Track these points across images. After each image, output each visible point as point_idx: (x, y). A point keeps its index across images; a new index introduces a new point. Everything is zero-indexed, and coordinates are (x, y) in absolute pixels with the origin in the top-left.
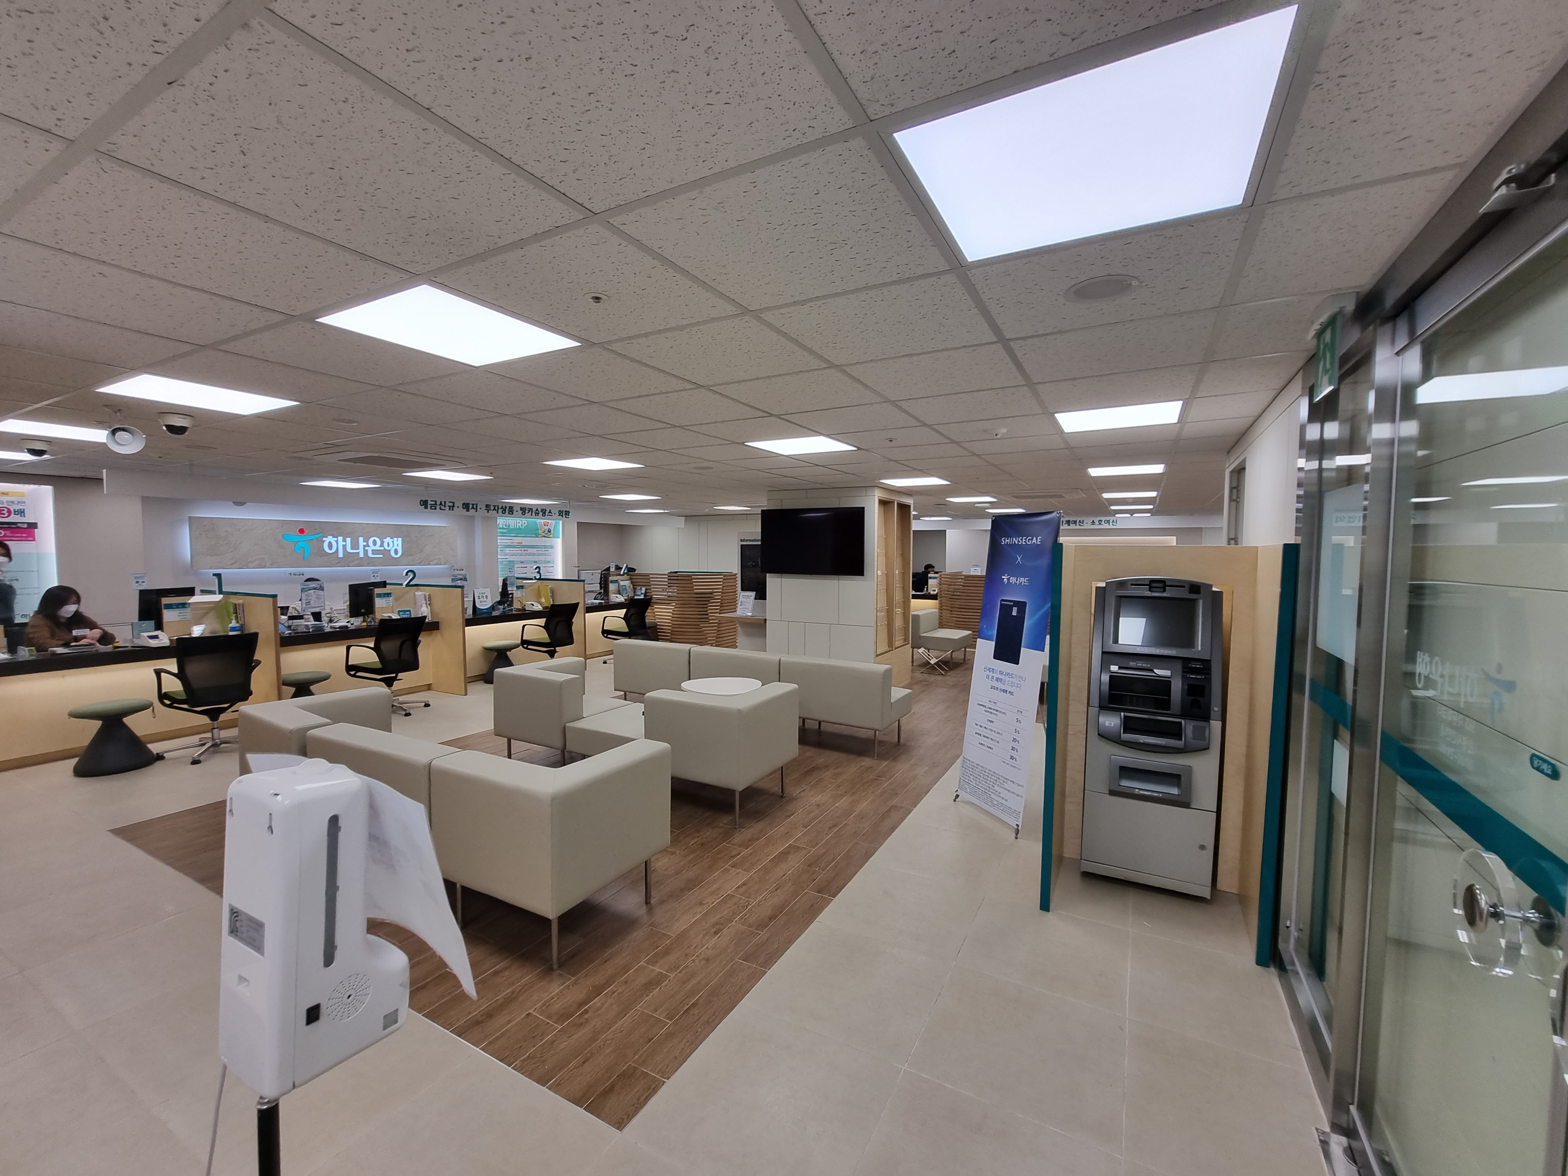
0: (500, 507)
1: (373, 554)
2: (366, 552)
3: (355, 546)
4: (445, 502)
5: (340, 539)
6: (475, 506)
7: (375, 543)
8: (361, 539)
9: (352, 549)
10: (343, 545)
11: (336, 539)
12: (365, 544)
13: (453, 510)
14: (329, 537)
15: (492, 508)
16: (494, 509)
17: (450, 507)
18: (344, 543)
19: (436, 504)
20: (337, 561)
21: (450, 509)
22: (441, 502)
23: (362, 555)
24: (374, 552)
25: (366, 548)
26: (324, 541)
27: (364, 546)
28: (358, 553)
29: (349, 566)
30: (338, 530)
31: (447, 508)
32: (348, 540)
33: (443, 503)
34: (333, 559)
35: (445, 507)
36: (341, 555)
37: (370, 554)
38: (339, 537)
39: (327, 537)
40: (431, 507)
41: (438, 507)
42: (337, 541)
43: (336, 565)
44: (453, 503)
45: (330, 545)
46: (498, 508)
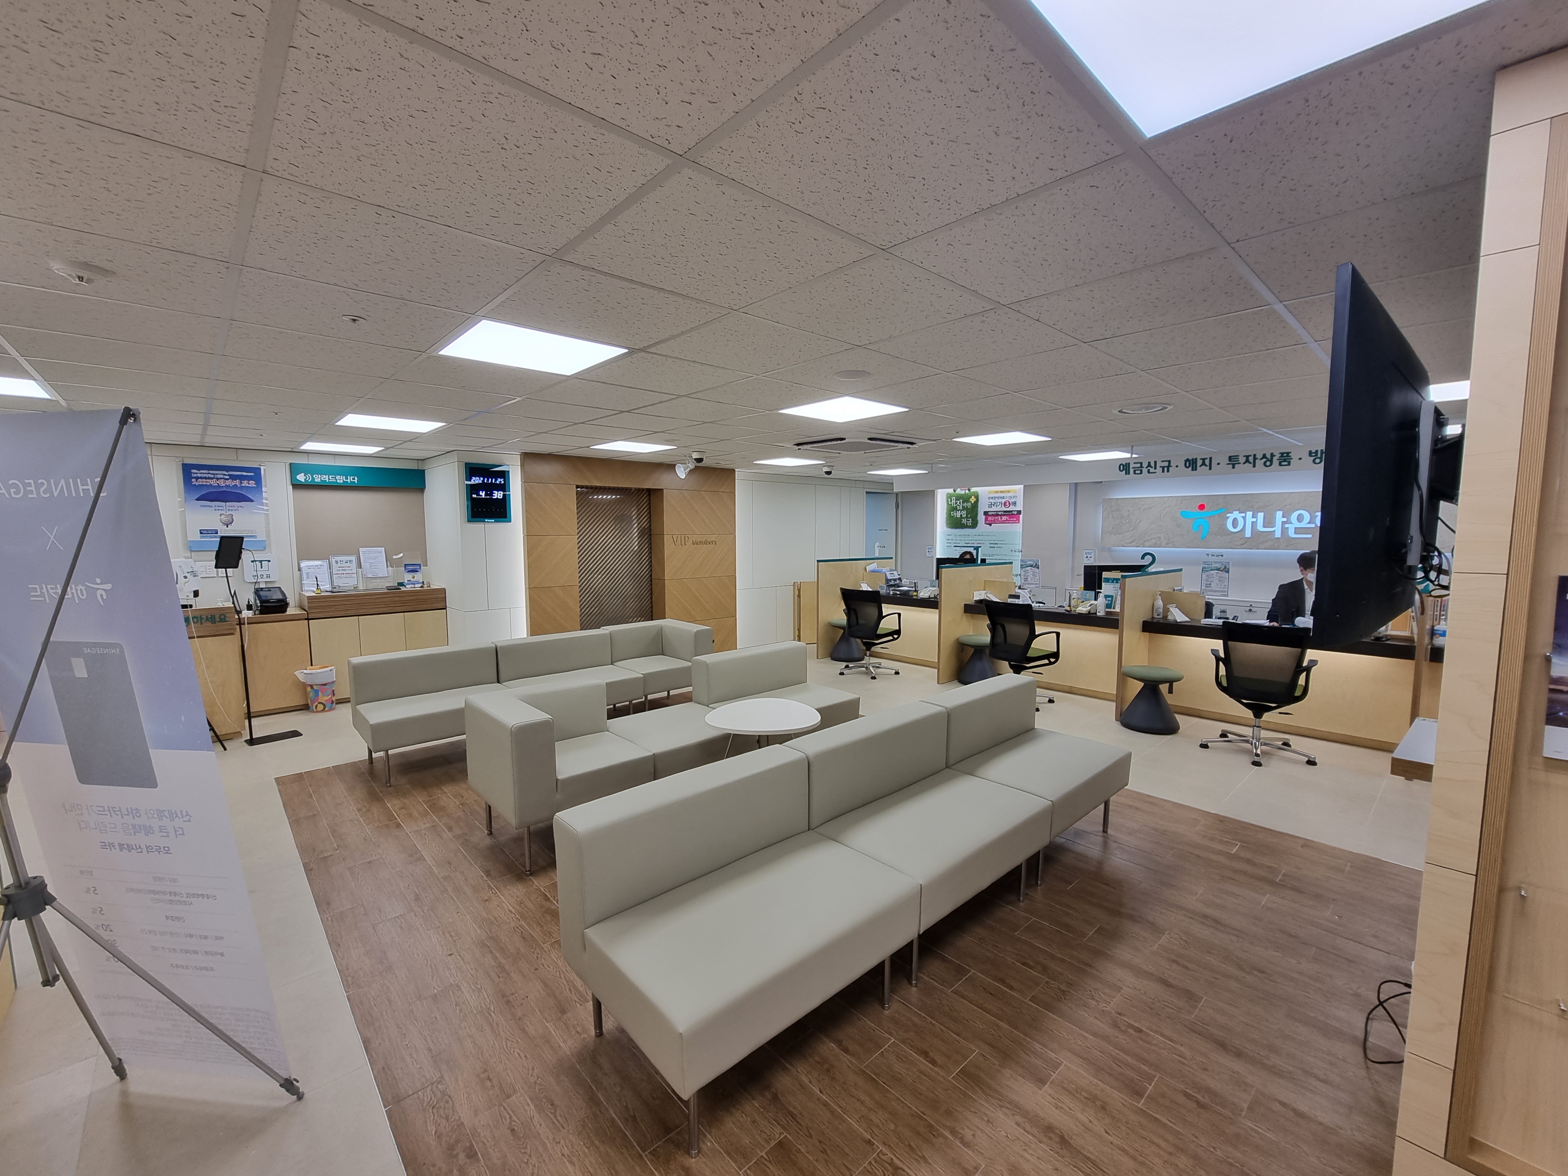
0: (1259, 456)
1: (1295, 533)
2: (1284, 530)
3: (1269, 522)
4: (1155, 462)
5: (1249, 514)
6: (1207, 462)
7: (1300, 519)
8: (1279, 514)
9: (1264, 527)
10: (1253, 522)
11: (1243, 515)
12: (1285, 519)
13: (1168, 471)
14: (1234, 512)
15: (1242, 459)
16: (1247, 461)
17: (1163, 468)
18: (1254, 520)
19: (1141, 467)
20: (1242, 542)
21: (1163, 471)
22: (1149, 463)
23: (1278, 534)
24: (1297, 530)
25: (1287, 526)
26: (1229, 517)
27: (1283, 523)
28: (1274, 531)
29: (1258, 549)
30: (1247, 503)
31: (1159, 470)
32: (1261, 515)
33: (1152, 464)
34: (1239, 541)
35: (1155, 469)
36: (1248, 534)
37: (1291, 533)
38: (1248, 513)
39: (1232, 513)
40: (1135, 471)
41: (1145, 470)
42: (1244, 518)
43: (1241, 546)
44: (1169, 462)
45: (1235, 523)
46: (1255, 459)
